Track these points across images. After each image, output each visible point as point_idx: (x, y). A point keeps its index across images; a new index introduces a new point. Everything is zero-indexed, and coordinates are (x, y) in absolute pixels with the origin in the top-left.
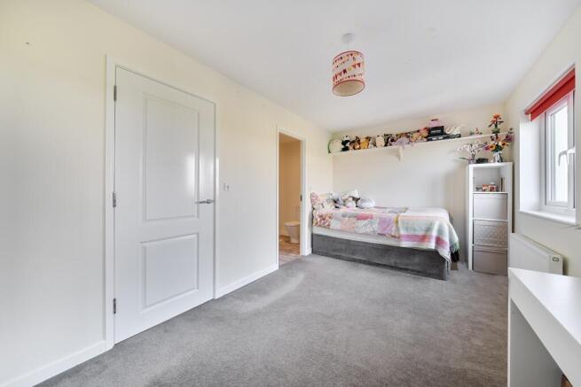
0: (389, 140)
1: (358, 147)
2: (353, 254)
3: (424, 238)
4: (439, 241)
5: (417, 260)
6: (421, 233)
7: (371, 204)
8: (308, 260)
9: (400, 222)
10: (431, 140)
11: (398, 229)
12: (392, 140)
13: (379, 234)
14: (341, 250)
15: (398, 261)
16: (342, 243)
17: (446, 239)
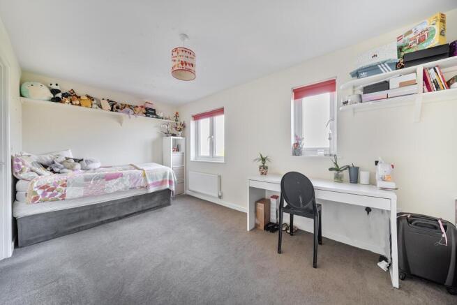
0: (115, 107)
1: (78, 102)
2: (99, 217)
3: (163, 182)
4: (170, 182)
5: (156, 199)
6: (160, 180)
7: (97, 165)
8: (17, 261)
9: (147, 175)
10: (149, 116)
11: (146, 180)
12: (118, 108)
13: (131, 188)
14: (81, 220)
15: (144, 205)
16: (83, 211)
17: (173, 180)
